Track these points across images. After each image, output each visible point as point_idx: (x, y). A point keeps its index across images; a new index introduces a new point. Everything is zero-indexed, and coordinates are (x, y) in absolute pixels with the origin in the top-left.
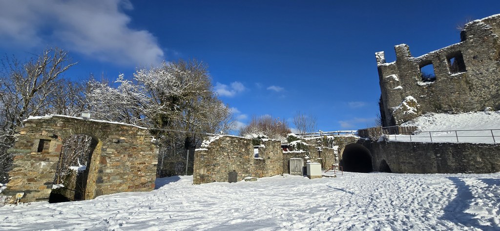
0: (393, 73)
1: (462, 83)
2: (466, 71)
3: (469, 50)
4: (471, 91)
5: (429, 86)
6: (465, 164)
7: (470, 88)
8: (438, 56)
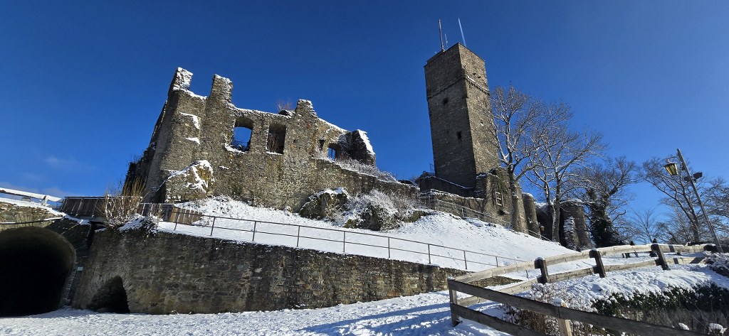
0: (195, 113)
1: (275, 167)
2: (283, 153)
3: (293, 130)
4: (279, 180)
5: (238, 156)
6: (298, 290)
7: (279, 176)
8: (262, 120)
